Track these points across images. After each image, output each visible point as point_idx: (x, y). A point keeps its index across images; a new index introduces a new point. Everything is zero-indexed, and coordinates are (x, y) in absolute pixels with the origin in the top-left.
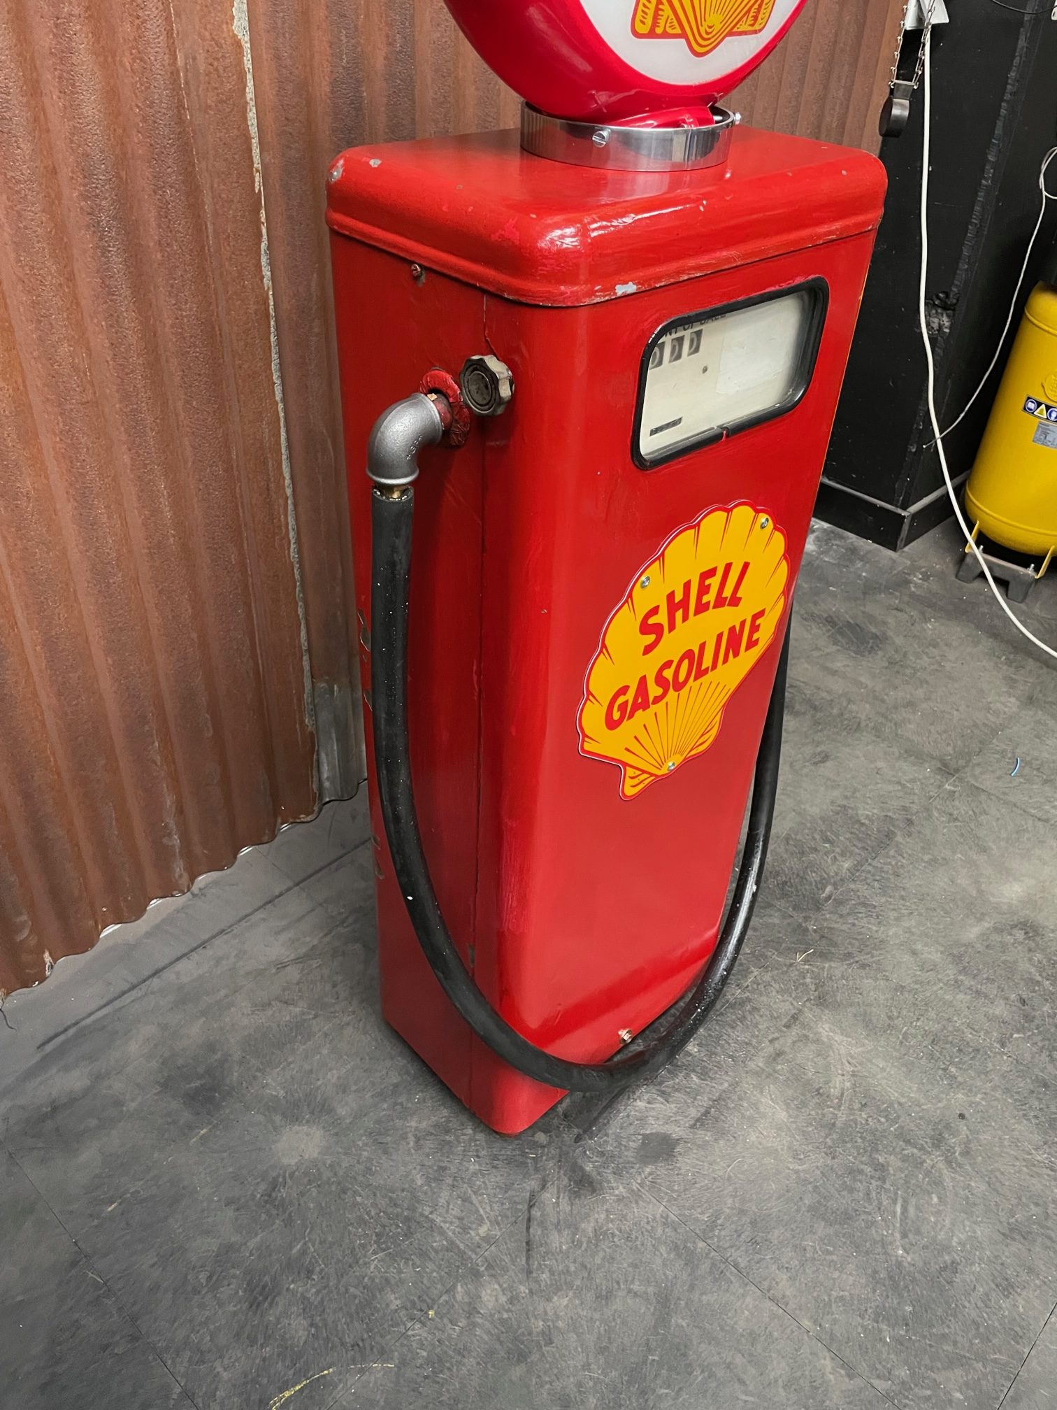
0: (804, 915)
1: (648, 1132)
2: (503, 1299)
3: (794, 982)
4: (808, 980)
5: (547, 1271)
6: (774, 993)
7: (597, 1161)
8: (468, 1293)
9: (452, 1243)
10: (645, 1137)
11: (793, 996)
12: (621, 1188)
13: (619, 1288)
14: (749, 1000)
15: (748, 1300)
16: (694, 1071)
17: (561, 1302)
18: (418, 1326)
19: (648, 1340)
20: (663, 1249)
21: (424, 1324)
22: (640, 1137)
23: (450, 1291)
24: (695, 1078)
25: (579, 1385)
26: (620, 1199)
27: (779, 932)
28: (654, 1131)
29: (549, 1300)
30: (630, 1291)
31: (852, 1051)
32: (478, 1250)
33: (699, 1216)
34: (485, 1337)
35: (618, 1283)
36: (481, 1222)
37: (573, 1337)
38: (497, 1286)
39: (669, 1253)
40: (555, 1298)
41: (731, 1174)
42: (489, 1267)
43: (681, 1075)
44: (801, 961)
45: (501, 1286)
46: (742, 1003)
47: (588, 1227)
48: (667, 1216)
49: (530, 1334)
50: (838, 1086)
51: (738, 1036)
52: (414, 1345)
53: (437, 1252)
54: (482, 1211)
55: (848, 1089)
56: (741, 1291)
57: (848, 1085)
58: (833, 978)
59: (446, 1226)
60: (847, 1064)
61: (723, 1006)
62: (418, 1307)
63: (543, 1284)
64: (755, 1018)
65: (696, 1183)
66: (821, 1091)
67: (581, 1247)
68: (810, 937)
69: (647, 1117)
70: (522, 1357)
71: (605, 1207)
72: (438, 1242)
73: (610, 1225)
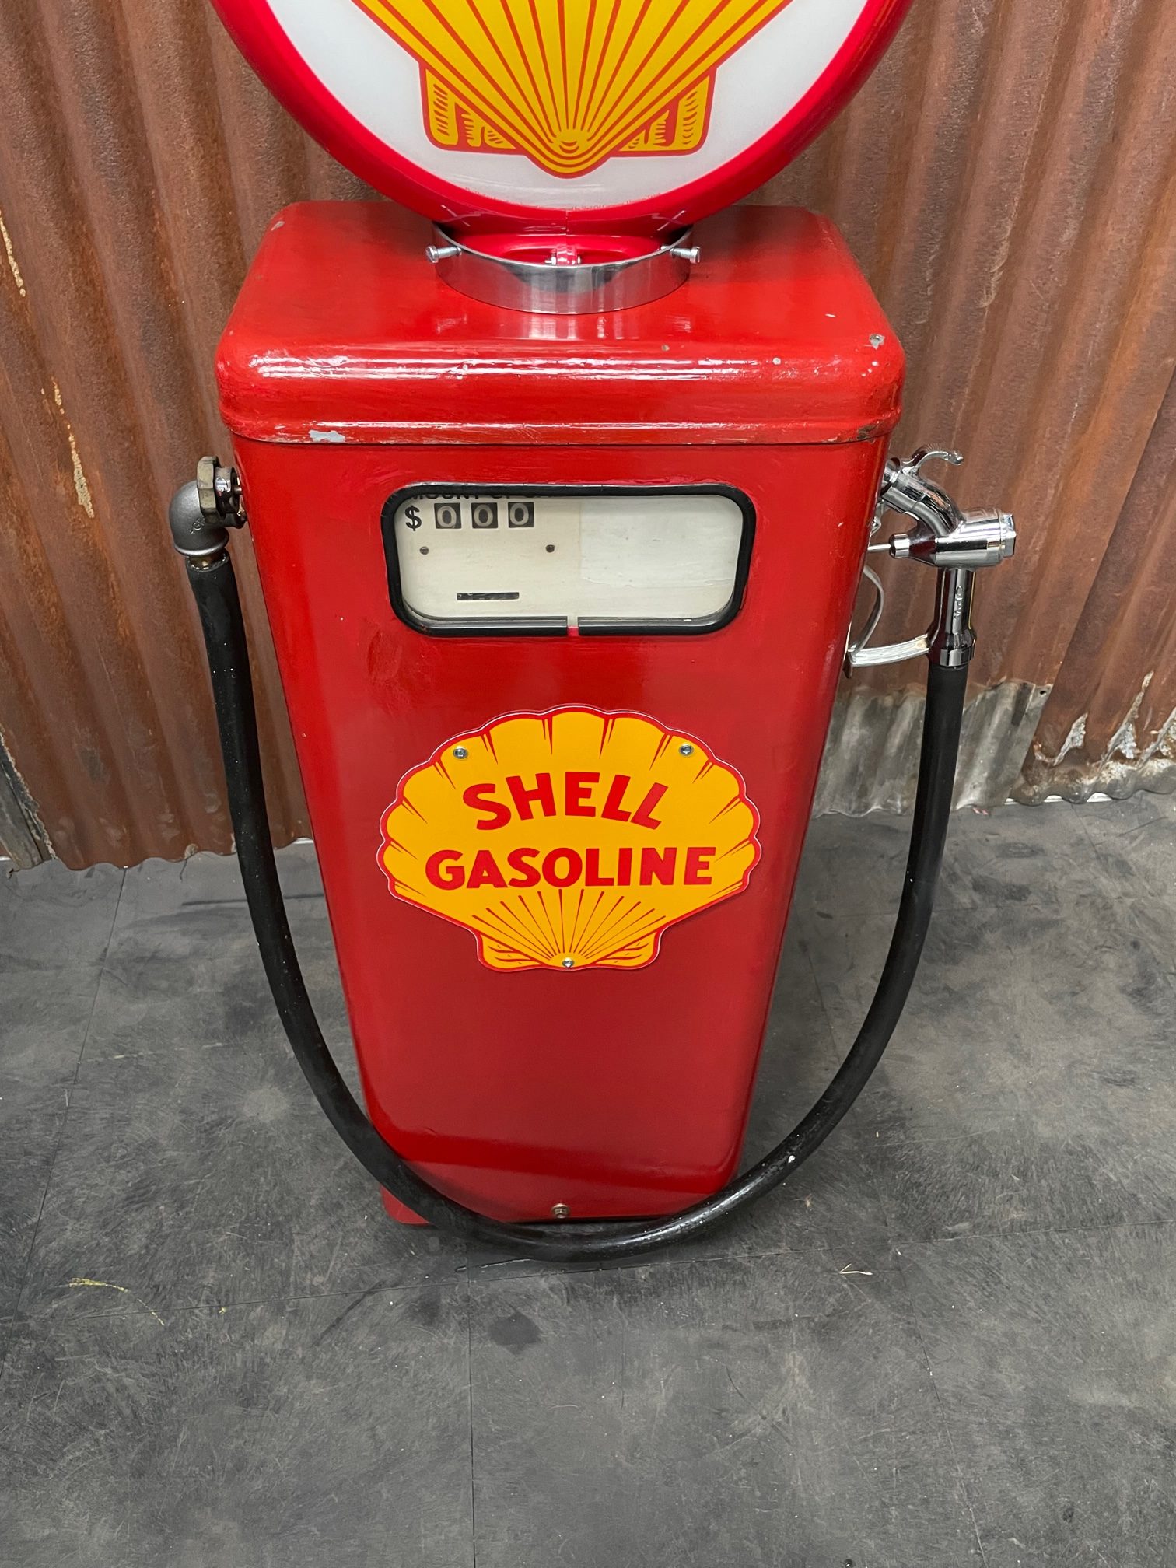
0: (902, 1232)
1: (524, 1313)
2: (279, 1346)
3: (814, 1291)
4: (832, 1300)
5: (330, 1354)
6: (780, 1285)
7: (456, 1301)
8: (261, 1318)
9: (288, 1269)
10: (518, 1316)
11: (797, 1303)
12: (453, 1339)
13: (367, 1419)
14: (746, 1272)
15: (456, 1528)
16: (621, 1295)
17: (317, 1388)
18: (206, 1311)
19: (345, 1480)
20: (432, 1421)
21: (211, 1313)
22: (512, 1311)
23: (251, 1305)
24: (615, 1300)
25: (263, 1464)
26: (443, 1349)
27: (853, 1229)
28: (530, 1317)
29: (309, 1378)
30: (373, 1429)
31: (799, 1405)
32: (299, 1292)
33: (491, 1422)
34: (239, 1364)
35: (370, 1415)
36: (323, 1272)
37: (296, 1423)
38: (284, 1332)
39: (434, 1428)
40: (313, 1382)
41: (556, 1413)
42: (295, 1313)
43: (605, 1288)
44: (846, 1275)
45: (287, 1335)
46: (735, 1268)
47: (395, 1349)
48: (465, 1398)
49: (270, 1391)
50: (746, 1424)
51: (697, 1296)
52: (190, 1324)
53: (272, 1266)
54: (332, 1263)
55: (754, 1436)
56: (458, 1515)
57: (758, 1431)
58: (862, 1319)
59: (297, 1252)
60: (780, 1412)
61: (713, 1257)
62: (222, 1296)
63: (317, 1361)
64: (734, 1293)
65: (518, 1392)
66: (724, 1414)
67: (373, 1359)
68: (882, 1259)
69: (537, 1300)
70: (248, 1402)
71: (424, 1345)
72: (280, 1261)
73: (413, 1363)
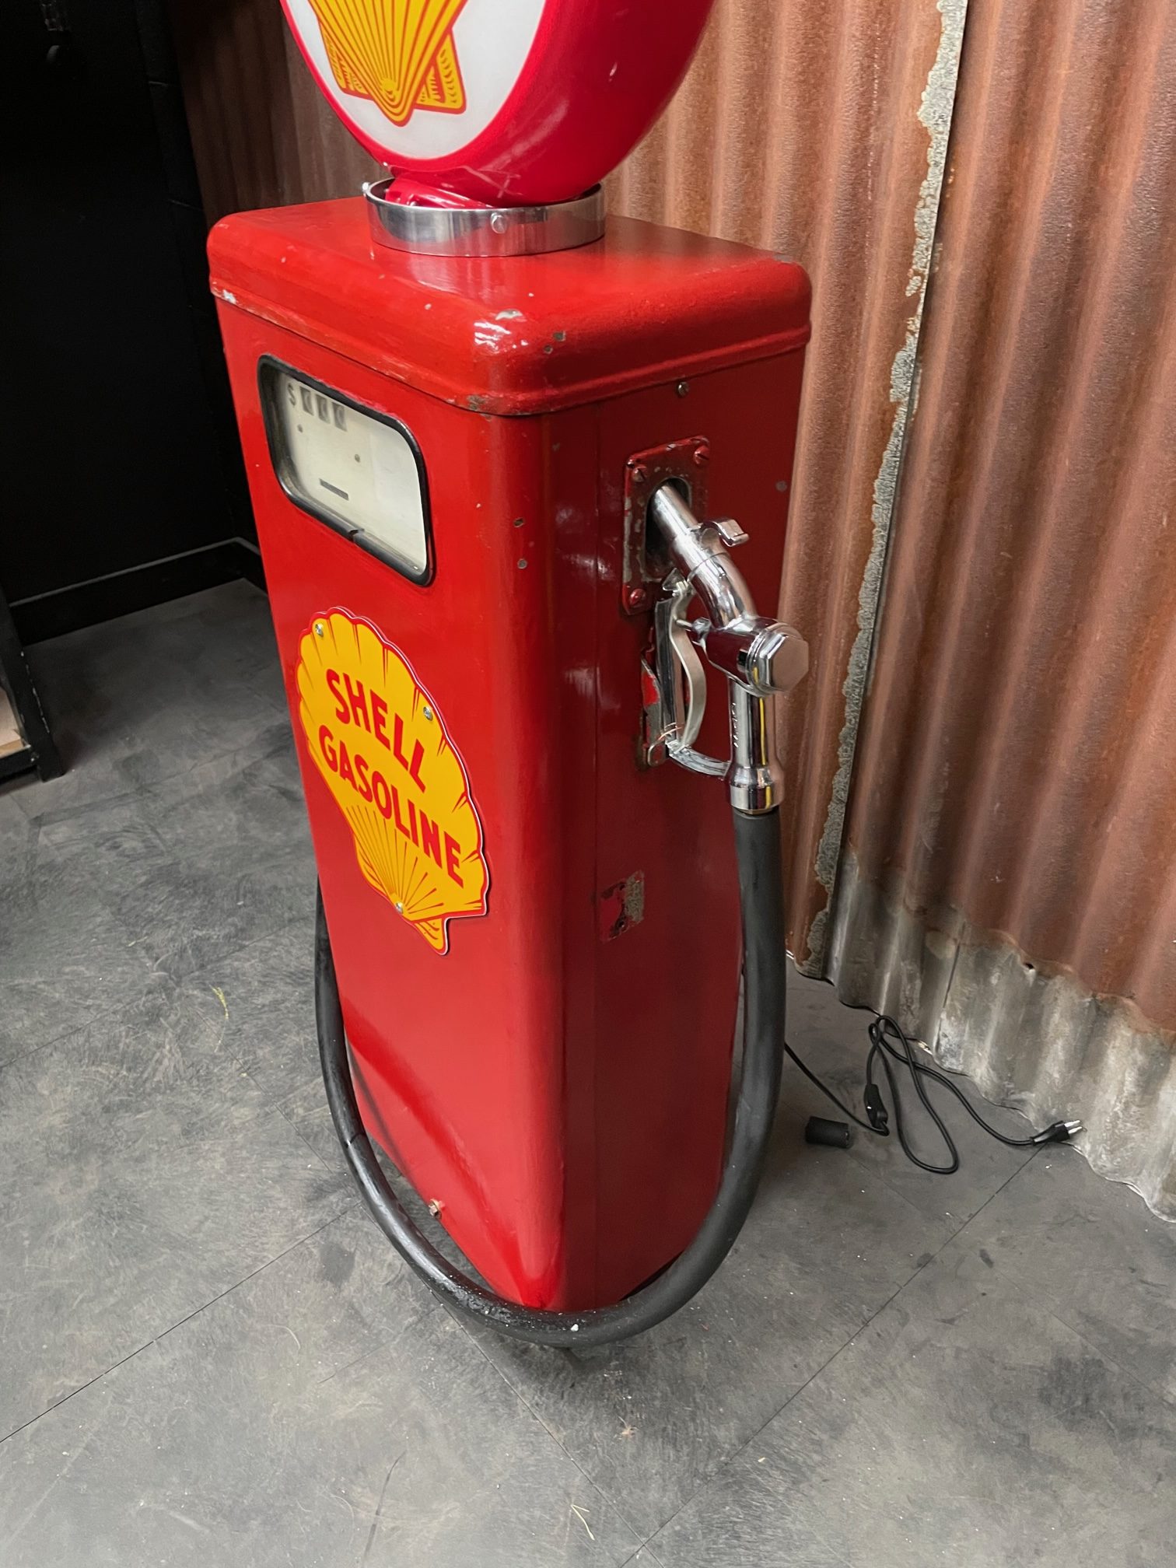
0: (665, 1547)
1: (356, 1258)
2: (236, 1122)
3: (536, 1490)
4: (537, 1513)
5: (248, 1155)
6: (519, 1453)
7: (338, 1205)
8: (252, 1099)
9: (297, 1088)
10: (352, 1256)
11: (512, 1482)
12: (305, 1224)
13: (212, 1210)
14: (512, 1415)
15: (157, 1322)
16: (420, 1320)
17: (219, 1163)
18: (238, 1066)
19: (161, 1226)
20: (233, 1253)
21: (238, 1070)
22: (352, 1250)
23: (258, 1087)
24: (410, 1320)
25: (148, 1171)
26: (293, 1222)
27: (631, 1493)
28: (356, 1264)
29: (223, 1155)
30: (207, 1218)
31: (409, 1540)
32: (283, 1107)
33: (254, 1292)
34: (211, 1110)
35: (217, 1210)
36: (307, 1110)
37: (186, 1170)
38: (249, 1118)
39: (228, 1257)
40: (223, 1160)
41: (286, 1335)
42: (267, 1114)
43: (417, 1305)
44: (573, 1513)
45: (247, 1121)
46: (509, 1404)
47: (276, 1192)
48: (263, 1262)
49: (202, 1140)
50: (363, 1499)
51: (459, 1385)
52: (224, 1065)
53: (292, 1079)
54: (318, 1110)
55: (356, 1512)
56: (169, 1316)
57: (363, 1515)
58: (538, 1555)
59: (312, 1085)
60: (393, 1525)
61: (506, 1375)
62: (252, 1068)
63: (238, 1151)
64: (483, 1415)
65: (288, 1295)
67: (259, 1183)
68: (619, 1541)
69: (374, 1260)
70: (186, 1133)
71: (290, 1208)
73: (271, 1210)
